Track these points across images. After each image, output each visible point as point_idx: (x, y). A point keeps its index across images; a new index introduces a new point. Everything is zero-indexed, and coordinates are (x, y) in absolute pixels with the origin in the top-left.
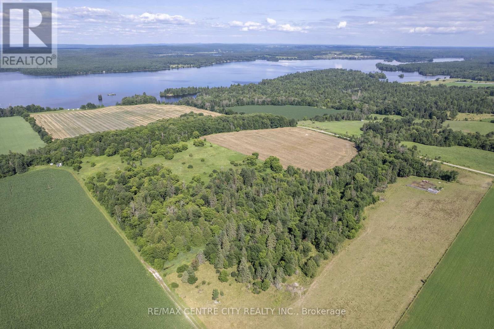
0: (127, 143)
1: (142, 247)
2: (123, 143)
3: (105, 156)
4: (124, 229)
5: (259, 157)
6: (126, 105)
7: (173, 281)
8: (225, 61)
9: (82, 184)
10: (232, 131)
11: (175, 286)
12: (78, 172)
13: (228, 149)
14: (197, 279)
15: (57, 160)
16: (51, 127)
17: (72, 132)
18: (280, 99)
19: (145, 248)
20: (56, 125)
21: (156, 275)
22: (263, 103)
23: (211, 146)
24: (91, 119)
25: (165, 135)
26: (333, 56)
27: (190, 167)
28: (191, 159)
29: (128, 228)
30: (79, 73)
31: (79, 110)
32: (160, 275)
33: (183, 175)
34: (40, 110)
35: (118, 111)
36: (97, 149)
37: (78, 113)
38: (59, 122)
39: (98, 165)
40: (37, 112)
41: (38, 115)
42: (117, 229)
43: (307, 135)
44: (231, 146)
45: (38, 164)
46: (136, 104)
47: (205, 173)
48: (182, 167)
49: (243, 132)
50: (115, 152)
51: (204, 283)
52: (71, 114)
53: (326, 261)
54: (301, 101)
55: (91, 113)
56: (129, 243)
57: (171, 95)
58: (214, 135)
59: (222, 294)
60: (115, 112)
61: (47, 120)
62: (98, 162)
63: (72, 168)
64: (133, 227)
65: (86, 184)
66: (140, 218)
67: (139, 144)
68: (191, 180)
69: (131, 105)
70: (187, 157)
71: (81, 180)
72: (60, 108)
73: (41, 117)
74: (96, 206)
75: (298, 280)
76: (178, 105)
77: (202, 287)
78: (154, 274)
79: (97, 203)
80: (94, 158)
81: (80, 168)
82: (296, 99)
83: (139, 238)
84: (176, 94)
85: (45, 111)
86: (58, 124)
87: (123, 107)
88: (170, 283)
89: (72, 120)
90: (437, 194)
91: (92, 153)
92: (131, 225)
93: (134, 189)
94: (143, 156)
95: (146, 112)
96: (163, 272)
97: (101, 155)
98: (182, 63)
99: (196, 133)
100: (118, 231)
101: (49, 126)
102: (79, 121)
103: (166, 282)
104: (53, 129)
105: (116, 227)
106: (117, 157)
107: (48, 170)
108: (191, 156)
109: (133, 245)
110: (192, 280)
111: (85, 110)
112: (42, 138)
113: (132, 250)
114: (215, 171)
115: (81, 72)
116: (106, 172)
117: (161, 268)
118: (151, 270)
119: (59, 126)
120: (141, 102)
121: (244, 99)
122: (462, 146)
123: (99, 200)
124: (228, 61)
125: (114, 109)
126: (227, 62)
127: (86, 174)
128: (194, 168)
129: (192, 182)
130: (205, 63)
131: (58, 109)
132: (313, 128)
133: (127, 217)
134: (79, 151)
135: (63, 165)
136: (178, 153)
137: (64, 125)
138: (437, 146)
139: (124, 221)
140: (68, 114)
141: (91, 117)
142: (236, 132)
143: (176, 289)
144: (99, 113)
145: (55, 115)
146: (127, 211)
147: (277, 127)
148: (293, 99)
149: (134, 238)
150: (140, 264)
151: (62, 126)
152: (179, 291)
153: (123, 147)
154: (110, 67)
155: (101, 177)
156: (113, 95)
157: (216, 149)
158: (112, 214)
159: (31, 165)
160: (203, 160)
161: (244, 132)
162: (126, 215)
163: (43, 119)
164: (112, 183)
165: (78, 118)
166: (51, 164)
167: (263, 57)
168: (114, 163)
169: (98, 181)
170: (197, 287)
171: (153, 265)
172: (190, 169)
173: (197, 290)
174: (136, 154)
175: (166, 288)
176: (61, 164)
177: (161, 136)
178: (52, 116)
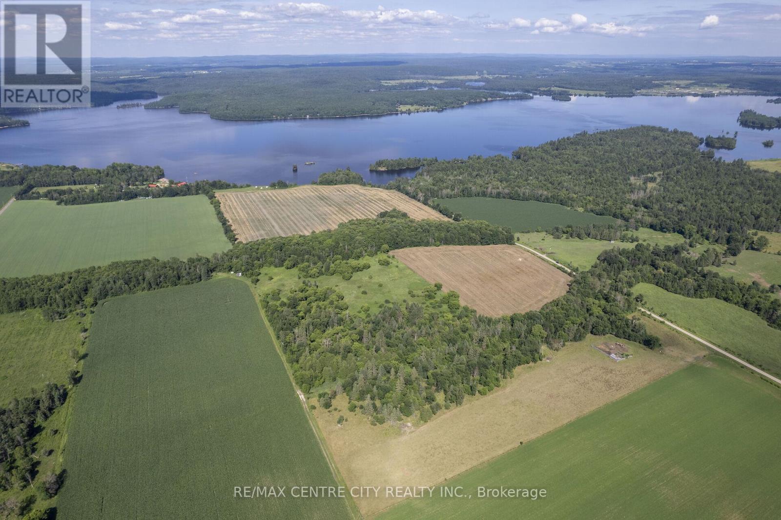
0: (306, 257)
1: (296, 371)
2: (303, 255)
3: (283, 268)
4: (285, 353)
5: (443, 289)
6: (323, 185)
7: (313, 404)
8: (484, 100)
9: (258, 300)
10: (431, 246)
11: (314, 408)
12: (255, 286)
13: (414, 272)
14: (331, 406)
15: (237, 269)
16: (235, 216)
17: (257, 226)
18: (521, 191)
19: (298, 374)
20: (240, 212)
21: (302, 397)
22: (498, 195)
23: (397, 267)
24: (279, 206)
25: (349, 247)
26: (673, 91)
27: (364, 293)
28: (369, 282)
29: (288, 352)
30: (276, 117)
31: (268, 189)
32: (305, 398)
33: (354, 302)
34: (225, 186)
35: (313, 194)
36: (277, 261)
37: (266, 194)
38: (245, 208)
39: (275, 279)
40: (222, 189)
41: (224, 193)
42: (279, 351)
43: (520, 259)
44: (419, 269)
45: (220, 271)
46: (336, 184)
47: (376, 303)
48: (357, 291)
49: (443, 248)
50: (294, 265)
51: (336, 409)
52: (258, 195)
53: (446, 411)
54: (551, 197)
55: (281, 196)
56: (287, 366)
57: (383, 169)
58: (407, 250)
59: (346, 420)
60: (308, 196)
61: (233, 203)
62: (276, 274)
63: (250, 280)
64: (293, 353)
65: (261, 301)
66: (299, 346)
67: (319, 258)
68: (359, 309)
69: (329, 185)
70: (366, 279)
71: (257, 295)
72: (247, 185)
73: (226, 197)
74: (267, 326)
75: (413, 422)
76: (387, 189)
77: (333, 412)
78: (300, 396)
79: (267, 323)
80: (273, 270)
81: (258, 280)
82: (545, 193)
83: (294, 363)
84: (390, 169)
85: (231, 188)
86: (242, 212)
87: (320, 187)
88: (310, 405)
89: (257, 205)
90: (619, 362)
91: (271, 264)
92: (291, 350)
93: (301, 314)
94: (321, 273)
95: (344, 198)
96: (307, 396)
97: (279, 267)
98: (417, 103)
99: (385, 246)
100: (280, 354)
101: (233, 213)
102: (265, 208)
103: (308, 403)
104: (237, 219)
105: (279, 349)
106: (295, 271)
107: (228, 279)
108: (371, 278)
109: (290, 368)
110: (327, 405)
111: (275, 189)
112: (226, 233)
113: (288, 373)
114: (387, 302)
115: (279, 116)
116: (282, 288)
117: (307, 392)
118: (299, 392)
119: (244, 214)
120: (342, 181)
121: (473, 188)
122: (721, 299)
123: (270, 321)
124: (489, 99)
125: (308, 190)
126: (487, 101)
127: (262, 288)
128: (368, 295)
129: (360, 312)
130: (452, 103)
131: (245, 185)
132: (535, 249)
133: (289, 343)
134: (259, 260)
135: (243, 275)
136: (358, 272)
137: (249, 214)
138: (683, 295)
139: (286, 346)
140: (255, 195)
141: (280, 202)
142: (435, 247)
143: (313, 410)
144: (290, 195)
145: (240, 196)
146: (290, 337)
147: (489, 244)
148: (540, 192)
149: (291, 362)
150: (291, 385)
151: (246, 216)
152: (315, 412)
153: (303, 261)
154: (316, 110)
155: (276, 295)
156: (312, 164)
157: (401, 270)
158: (278, 338)
159: (214, 271)
160: (381, 286)
161: (445, 246)
162: (288, 341)
163: (229, 201)
164: (283, 304)
165: (264, 203)
166: (232, 273)
167: (549, 91)
168: (291, 279)
169: (272, 299)
170: (329, 412)
171: (301, 388)
172: (364, 295)
173: (328, 414)
174: (314, 270)
175: (306, 409)
176: (240, 274)
177: (345, 249)
178: (238, 197)
